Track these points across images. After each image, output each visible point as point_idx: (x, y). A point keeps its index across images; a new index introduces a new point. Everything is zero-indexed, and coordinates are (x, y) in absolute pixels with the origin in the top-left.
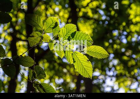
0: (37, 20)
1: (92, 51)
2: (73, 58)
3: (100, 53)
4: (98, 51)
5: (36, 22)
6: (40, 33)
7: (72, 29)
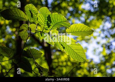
0: (17, 13)
1: (75, 31)
2: (61, 44)
3: (83, 30)
4: (81, 29)
5: (16, 15)
6: (26, 25)
7: (46, 13)
